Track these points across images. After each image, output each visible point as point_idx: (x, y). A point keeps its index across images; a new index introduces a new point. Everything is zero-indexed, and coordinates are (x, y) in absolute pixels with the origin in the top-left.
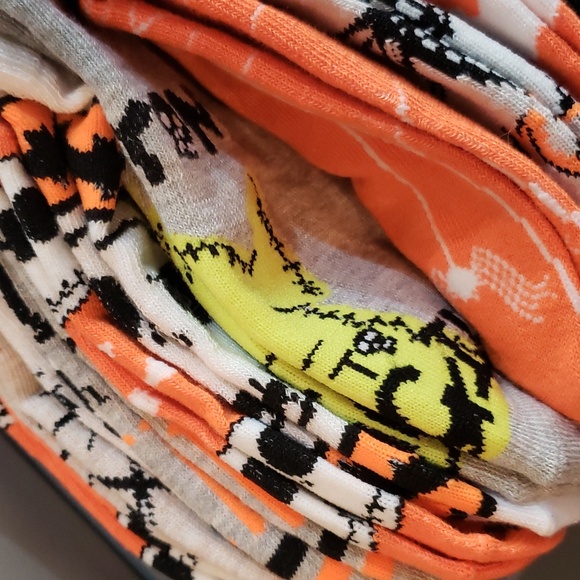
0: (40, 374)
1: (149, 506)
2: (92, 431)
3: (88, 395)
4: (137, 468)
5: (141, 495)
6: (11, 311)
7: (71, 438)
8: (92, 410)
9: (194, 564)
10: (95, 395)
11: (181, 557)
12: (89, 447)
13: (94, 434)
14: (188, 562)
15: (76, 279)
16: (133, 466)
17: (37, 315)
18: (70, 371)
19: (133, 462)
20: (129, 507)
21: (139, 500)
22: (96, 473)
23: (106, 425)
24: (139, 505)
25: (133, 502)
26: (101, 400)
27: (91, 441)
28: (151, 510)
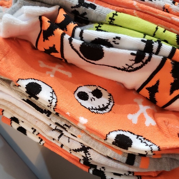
0: (50, 125)
1: (89, 154)
2: (68, 137)
3: (65, 127)
4: (83, 145)
5: (86, 152)
6: (38, 111)
7: (63, 140)
8: (67, 131)
9: (104, 170)
10: (67, 126)
11: (100, 169)
12: (69, 142)
13: (69, 138)
14: (102, 170)
15: (52, 98)
16: (82, 145)
17: (45, 110)
18: (59, 121)
19: (81, 143)
20: (83, 156)
21: (86, 153)
22: (72, 149)
23: (72, 134)
24: (86, 155)
25: (84, 155)
26: (69, 127)
27: (69, 140)
28: (90, 155)
